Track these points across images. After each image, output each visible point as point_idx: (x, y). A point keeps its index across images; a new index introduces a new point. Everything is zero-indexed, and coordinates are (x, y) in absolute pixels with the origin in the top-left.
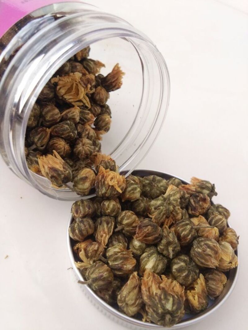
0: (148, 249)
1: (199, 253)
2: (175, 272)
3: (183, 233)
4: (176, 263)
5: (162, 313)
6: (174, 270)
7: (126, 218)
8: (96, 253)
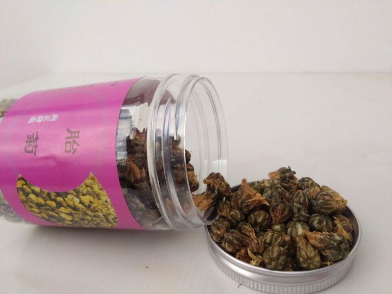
0: (288, 225)
1: (321, 203)
2: (318, 227)
3: (301, 200)
4: (313, 221)
5: (337, 244)
6: (316, 226)
7: (257, 217)
8: (259, 245)
